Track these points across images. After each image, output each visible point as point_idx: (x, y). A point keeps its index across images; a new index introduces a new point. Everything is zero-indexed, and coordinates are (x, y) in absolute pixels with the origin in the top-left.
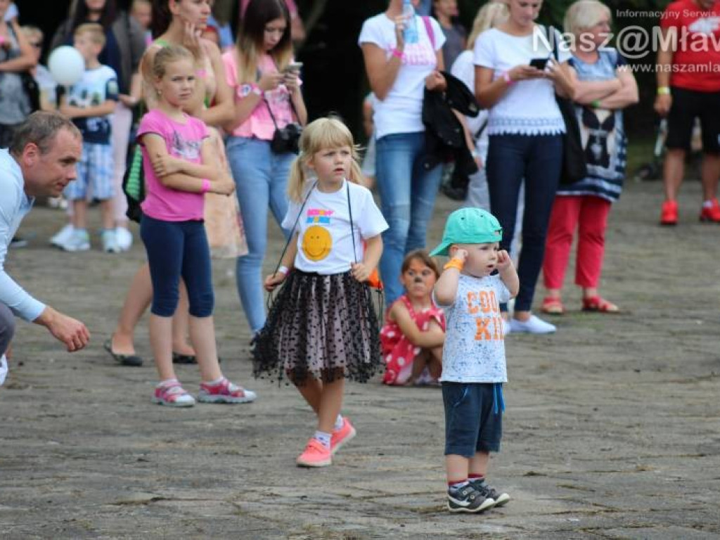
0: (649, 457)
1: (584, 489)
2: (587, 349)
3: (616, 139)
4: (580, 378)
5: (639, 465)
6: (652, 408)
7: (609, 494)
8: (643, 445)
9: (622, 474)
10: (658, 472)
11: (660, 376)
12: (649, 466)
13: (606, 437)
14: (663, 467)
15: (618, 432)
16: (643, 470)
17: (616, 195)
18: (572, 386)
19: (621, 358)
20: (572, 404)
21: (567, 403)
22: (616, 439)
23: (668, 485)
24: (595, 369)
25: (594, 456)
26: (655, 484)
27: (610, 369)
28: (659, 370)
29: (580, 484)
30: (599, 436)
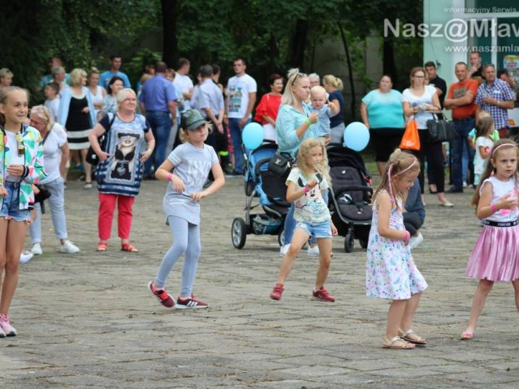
0: (76, 334)
1: (39, 354)
2: (47, 273)
3: (135, 163)
4: (42, 289)
5: (70, 339)
6: (79, 306)
7: (52, 356)
8: (73, 327)
9: (60, 345)
10: (80, 343)
11: (85, 288)
12: (76, 339)
13: (53, 323)
14: (83, 340)
15: (60, 320)
16: (72, 342)
17: (136, 193)
18: (37, 294)
19: (64, 278)
20: (37, 305)
21: (33, 304)
22: (58, 324)
23: (85, 351)
24: (51, 284)
25: (46, 334)
26: (78, 350)
27: (58, 284)
28: (84, 284)
29: (37, 351)
30: (49, 323)
